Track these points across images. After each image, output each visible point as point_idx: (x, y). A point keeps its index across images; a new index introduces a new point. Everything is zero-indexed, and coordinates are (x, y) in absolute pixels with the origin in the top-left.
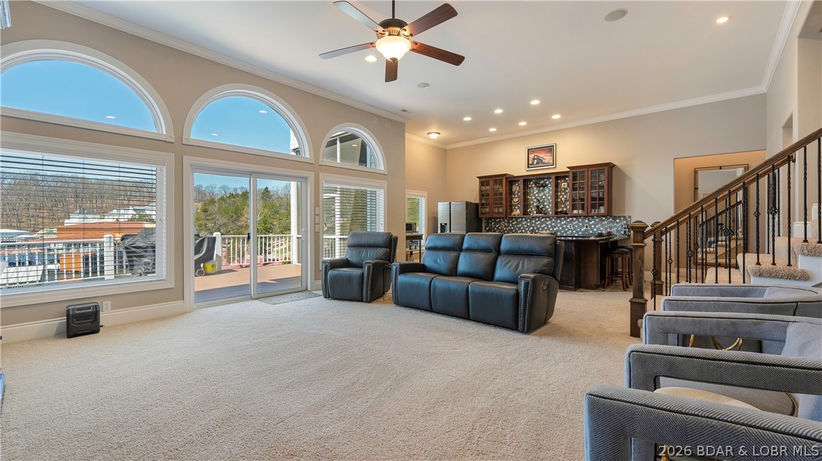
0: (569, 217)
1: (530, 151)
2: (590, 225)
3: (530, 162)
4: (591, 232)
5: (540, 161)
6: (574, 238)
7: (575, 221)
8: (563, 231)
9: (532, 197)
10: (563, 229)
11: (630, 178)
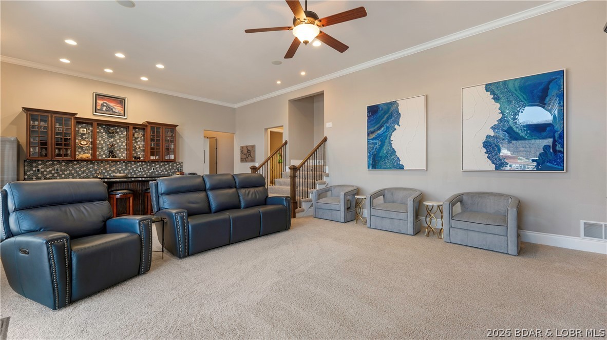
0: (138, 162)
1: (98, 96)
2: (156, 168)
3: (98, 108)
4: (157, 173)
5: (109, 109)
6: (144, 179)
7: (144, 165)
8: (133, 173)
9: (100, 141)
10: (134, 171)
11: (182, 137)
